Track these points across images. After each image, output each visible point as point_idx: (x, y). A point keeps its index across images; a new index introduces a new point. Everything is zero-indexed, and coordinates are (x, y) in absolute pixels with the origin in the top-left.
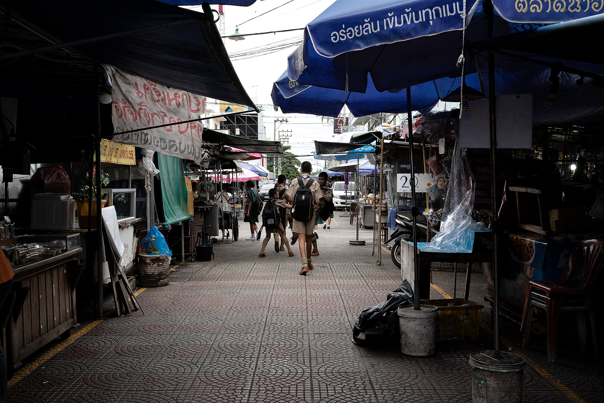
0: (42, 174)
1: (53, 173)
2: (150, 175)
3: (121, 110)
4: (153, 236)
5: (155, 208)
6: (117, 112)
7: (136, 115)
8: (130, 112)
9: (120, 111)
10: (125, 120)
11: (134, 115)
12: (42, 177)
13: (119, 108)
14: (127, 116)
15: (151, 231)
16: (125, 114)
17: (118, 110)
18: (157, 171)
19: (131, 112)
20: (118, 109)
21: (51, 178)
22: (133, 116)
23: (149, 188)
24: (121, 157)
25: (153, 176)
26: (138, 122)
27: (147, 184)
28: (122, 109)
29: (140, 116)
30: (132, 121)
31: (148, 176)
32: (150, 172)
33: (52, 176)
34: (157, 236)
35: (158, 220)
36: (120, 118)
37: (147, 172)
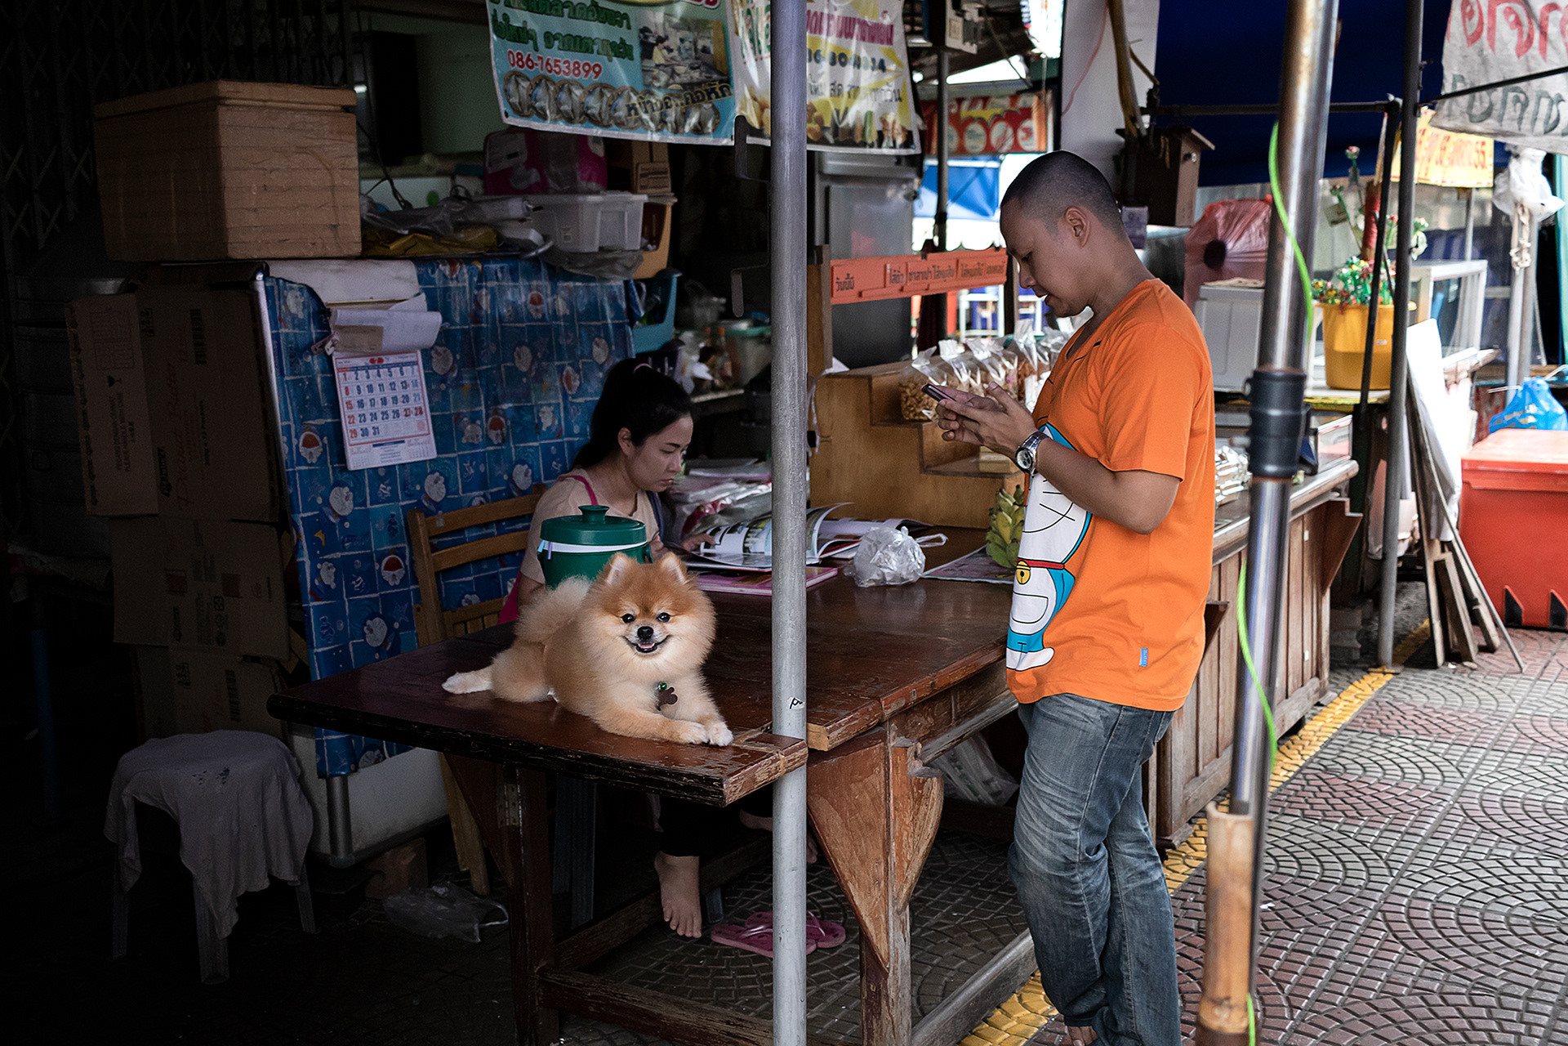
0: (1221, 222)
1: (1252, 221)
2: (1531, 215)
3: (1481, 14)
4: (1532, 409)
5: (1535, 320)
6: (1464, 21)
7: (1531, 29)
8: (1512, 18)
9: (1476, 19)
10: (1488, 51)
11: (1526, 29)
12: (1220, 232)
13: (1475, 8)
14: (1497, 36)
15: (1524, 394)
16: (1492, 29)
17: (1472, 13)
18: (1553, 205)
19: (1517, 18)
20: (1472, 11)
21: (1246, 233)
22: (1521, 34)
23: (1524, 258)
24: (1452, 163)
25: (1538, 220)
26: (1533, 57)
27: (1519, 245)
28: (1485, 10)
29: (1544, 34)
30: (1513, 52)
31: (1525, 219)
32: (1531, 207)
33: (1248, 227)
34: (1542, 409)
35: (1542, 357)
36: (1473, 41)
37: (1522, 206)
